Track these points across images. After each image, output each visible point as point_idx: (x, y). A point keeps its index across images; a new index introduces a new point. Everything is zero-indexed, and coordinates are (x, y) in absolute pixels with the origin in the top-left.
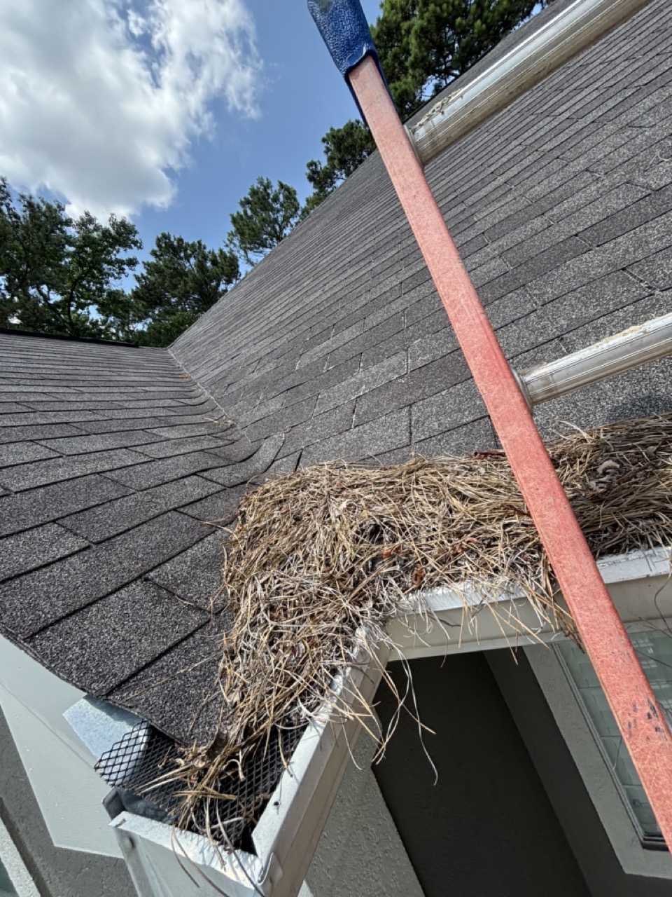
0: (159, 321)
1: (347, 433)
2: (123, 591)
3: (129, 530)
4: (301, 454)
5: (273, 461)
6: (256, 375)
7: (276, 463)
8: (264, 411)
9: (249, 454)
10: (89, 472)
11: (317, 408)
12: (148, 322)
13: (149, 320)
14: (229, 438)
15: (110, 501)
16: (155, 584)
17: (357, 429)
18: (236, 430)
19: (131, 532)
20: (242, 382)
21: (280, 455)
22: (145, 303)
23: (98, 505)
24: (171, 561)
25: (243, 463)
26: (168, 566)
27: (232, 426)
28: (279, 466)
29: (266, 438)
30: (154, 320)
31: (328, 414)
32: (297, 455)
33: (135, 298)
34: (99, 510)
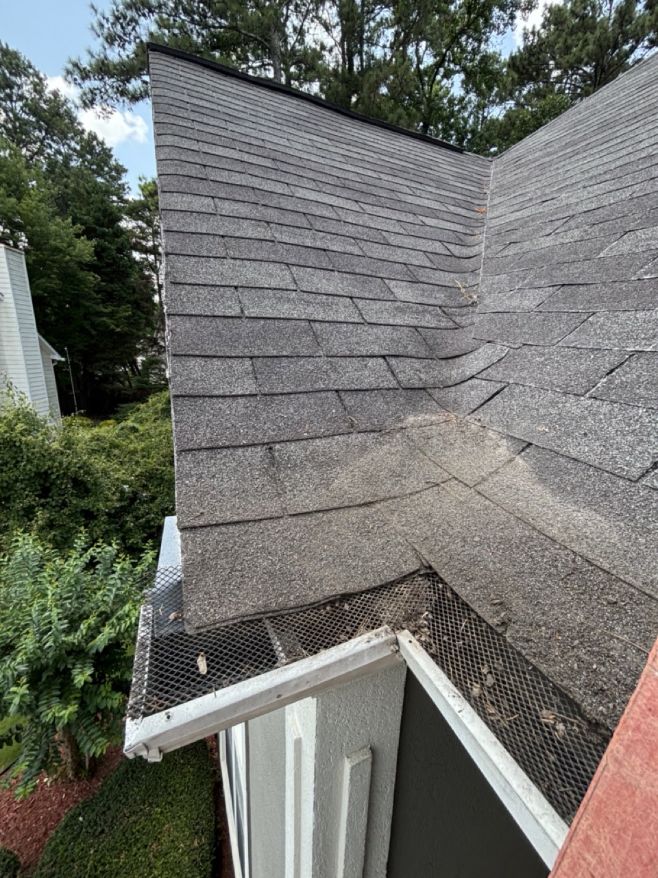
0: (523, 106)
1: (573, 399)
2: (250, 449)
3: (291, 393)
4: (503, 389)
5: (473, 377)
6: (548, 242)
7: (474, 381)
8: (515, 302)
9: (457, 353)
10: (303, 317)
11: (571, 337)
12: (508, 107)
13: (511, 104)
14: (458, 320)
15: (298, 356)
16: (273, 457)
17: (589, 402)
18: (473, 312)
19: (292, 396)
20: (527, 245)
21: (484, 375)
22: (516, 76)
23: (287, 356)
24: (297, 443)
25: (443, 362)
26: (292, 446)
27: (474, 304)
28: (472, 388)
29: (489, 342)
30: (517, 104)
31: (577, 352)
32: (499, 386)
33: (509, 66)
34: (285, 362)
